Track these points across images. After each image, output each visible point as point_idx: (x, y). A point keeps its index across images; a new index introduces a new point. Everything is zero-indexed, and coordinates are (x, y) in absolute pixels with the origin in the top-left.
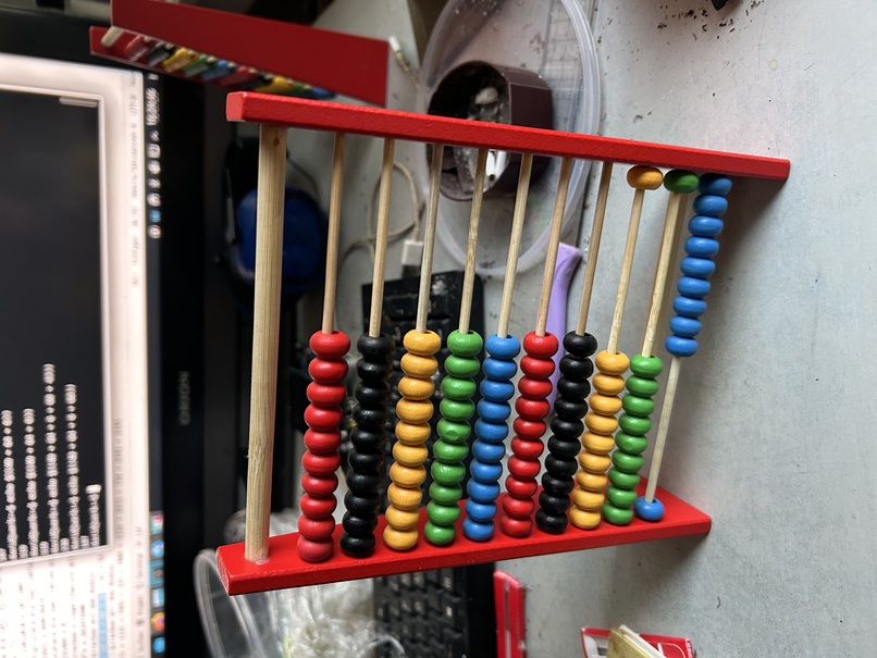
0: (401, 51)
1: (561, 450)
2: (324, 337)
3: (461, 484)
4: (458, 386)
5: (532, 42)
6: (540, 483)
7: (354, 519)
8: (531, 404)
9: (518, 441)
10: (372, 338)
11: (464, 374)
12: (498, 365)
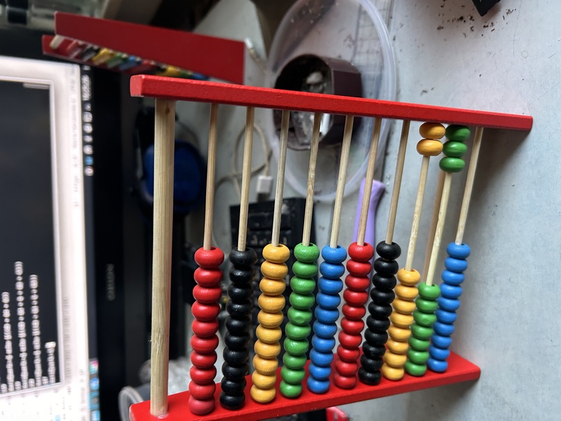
0: (254, 48)
1: (377, 326)
2: (205, 252)
3: (305, 354)
4: (302, 284)
5: (345, 41)
6: (361, 351)
7: (229, 383)
8: (355, 294)
9: (346, 321)
10: (240, 252)
11: (307, 275)
12: (331, 268)
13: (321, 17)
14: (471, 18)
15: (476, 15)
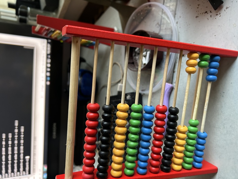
1: (169, 144)
3: (136, 155)
4: (135, 122)
5: (156, 25)
6: (162, 156)
7: (101, 167)
8: (159, 128)
9: (155, 141)
10: (107, 105)
11: (136, 118)
12: (148, 115)
13: (146, 16)
14: (211, 12)
15: (213, 10)
